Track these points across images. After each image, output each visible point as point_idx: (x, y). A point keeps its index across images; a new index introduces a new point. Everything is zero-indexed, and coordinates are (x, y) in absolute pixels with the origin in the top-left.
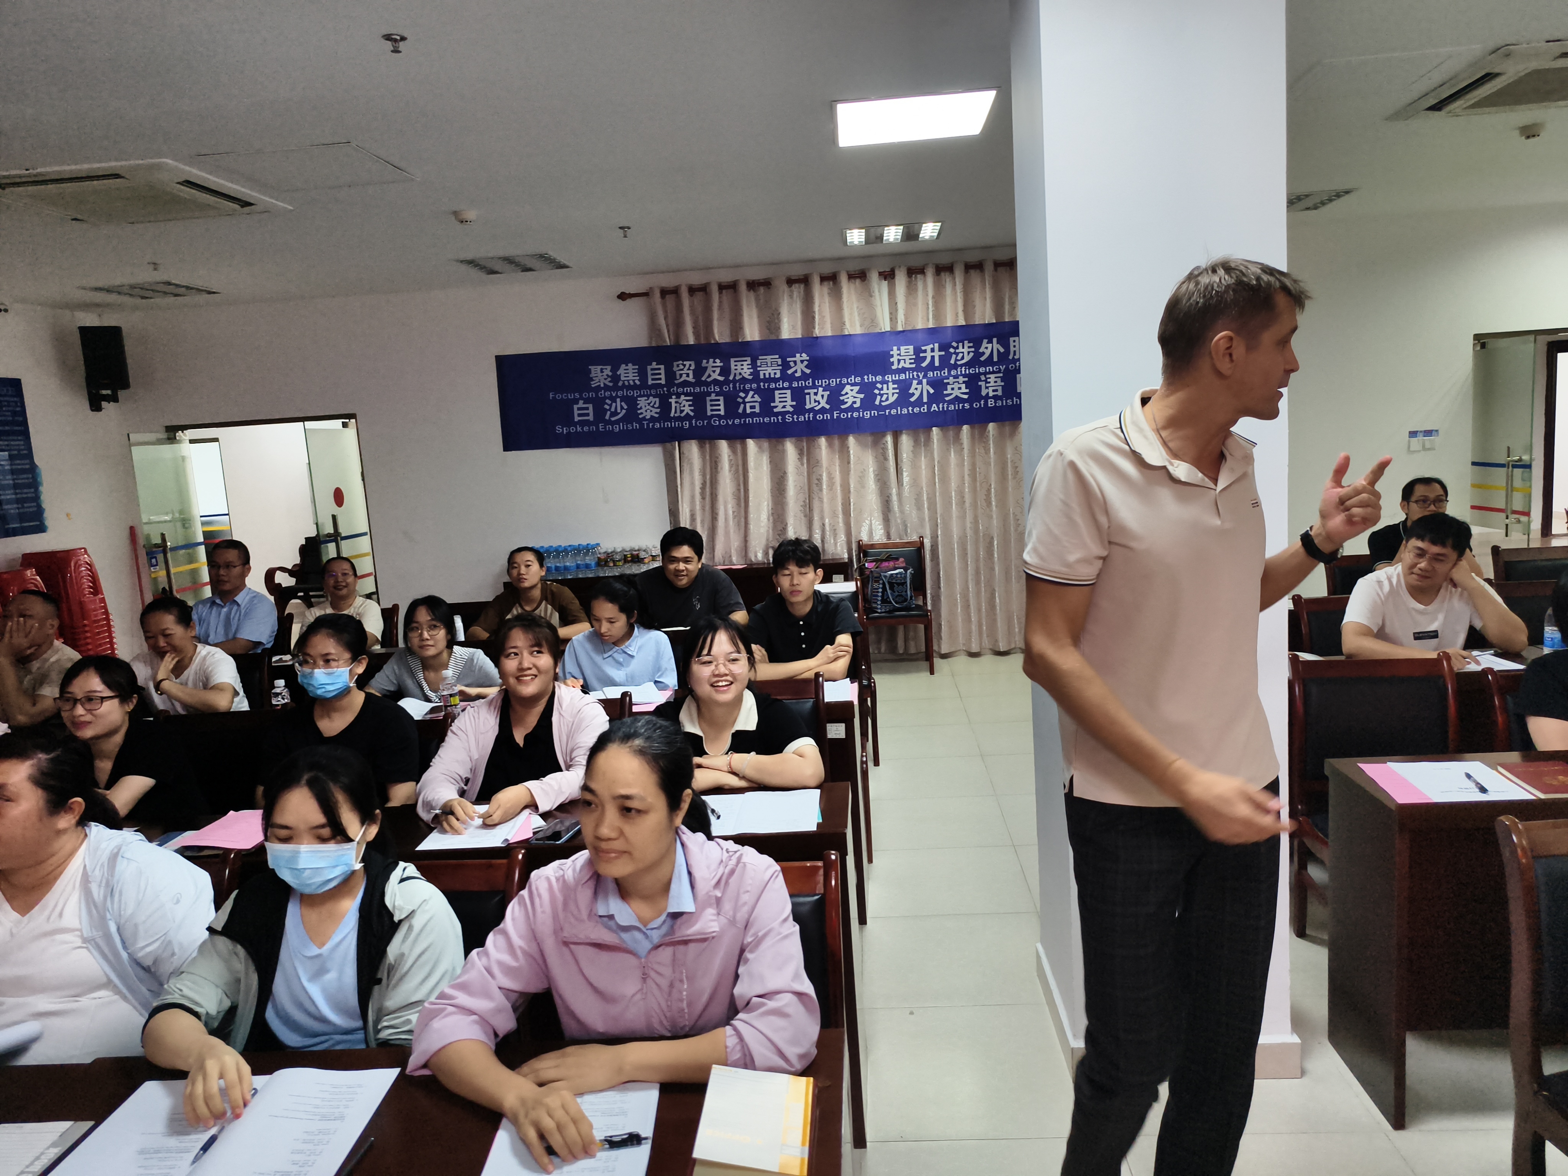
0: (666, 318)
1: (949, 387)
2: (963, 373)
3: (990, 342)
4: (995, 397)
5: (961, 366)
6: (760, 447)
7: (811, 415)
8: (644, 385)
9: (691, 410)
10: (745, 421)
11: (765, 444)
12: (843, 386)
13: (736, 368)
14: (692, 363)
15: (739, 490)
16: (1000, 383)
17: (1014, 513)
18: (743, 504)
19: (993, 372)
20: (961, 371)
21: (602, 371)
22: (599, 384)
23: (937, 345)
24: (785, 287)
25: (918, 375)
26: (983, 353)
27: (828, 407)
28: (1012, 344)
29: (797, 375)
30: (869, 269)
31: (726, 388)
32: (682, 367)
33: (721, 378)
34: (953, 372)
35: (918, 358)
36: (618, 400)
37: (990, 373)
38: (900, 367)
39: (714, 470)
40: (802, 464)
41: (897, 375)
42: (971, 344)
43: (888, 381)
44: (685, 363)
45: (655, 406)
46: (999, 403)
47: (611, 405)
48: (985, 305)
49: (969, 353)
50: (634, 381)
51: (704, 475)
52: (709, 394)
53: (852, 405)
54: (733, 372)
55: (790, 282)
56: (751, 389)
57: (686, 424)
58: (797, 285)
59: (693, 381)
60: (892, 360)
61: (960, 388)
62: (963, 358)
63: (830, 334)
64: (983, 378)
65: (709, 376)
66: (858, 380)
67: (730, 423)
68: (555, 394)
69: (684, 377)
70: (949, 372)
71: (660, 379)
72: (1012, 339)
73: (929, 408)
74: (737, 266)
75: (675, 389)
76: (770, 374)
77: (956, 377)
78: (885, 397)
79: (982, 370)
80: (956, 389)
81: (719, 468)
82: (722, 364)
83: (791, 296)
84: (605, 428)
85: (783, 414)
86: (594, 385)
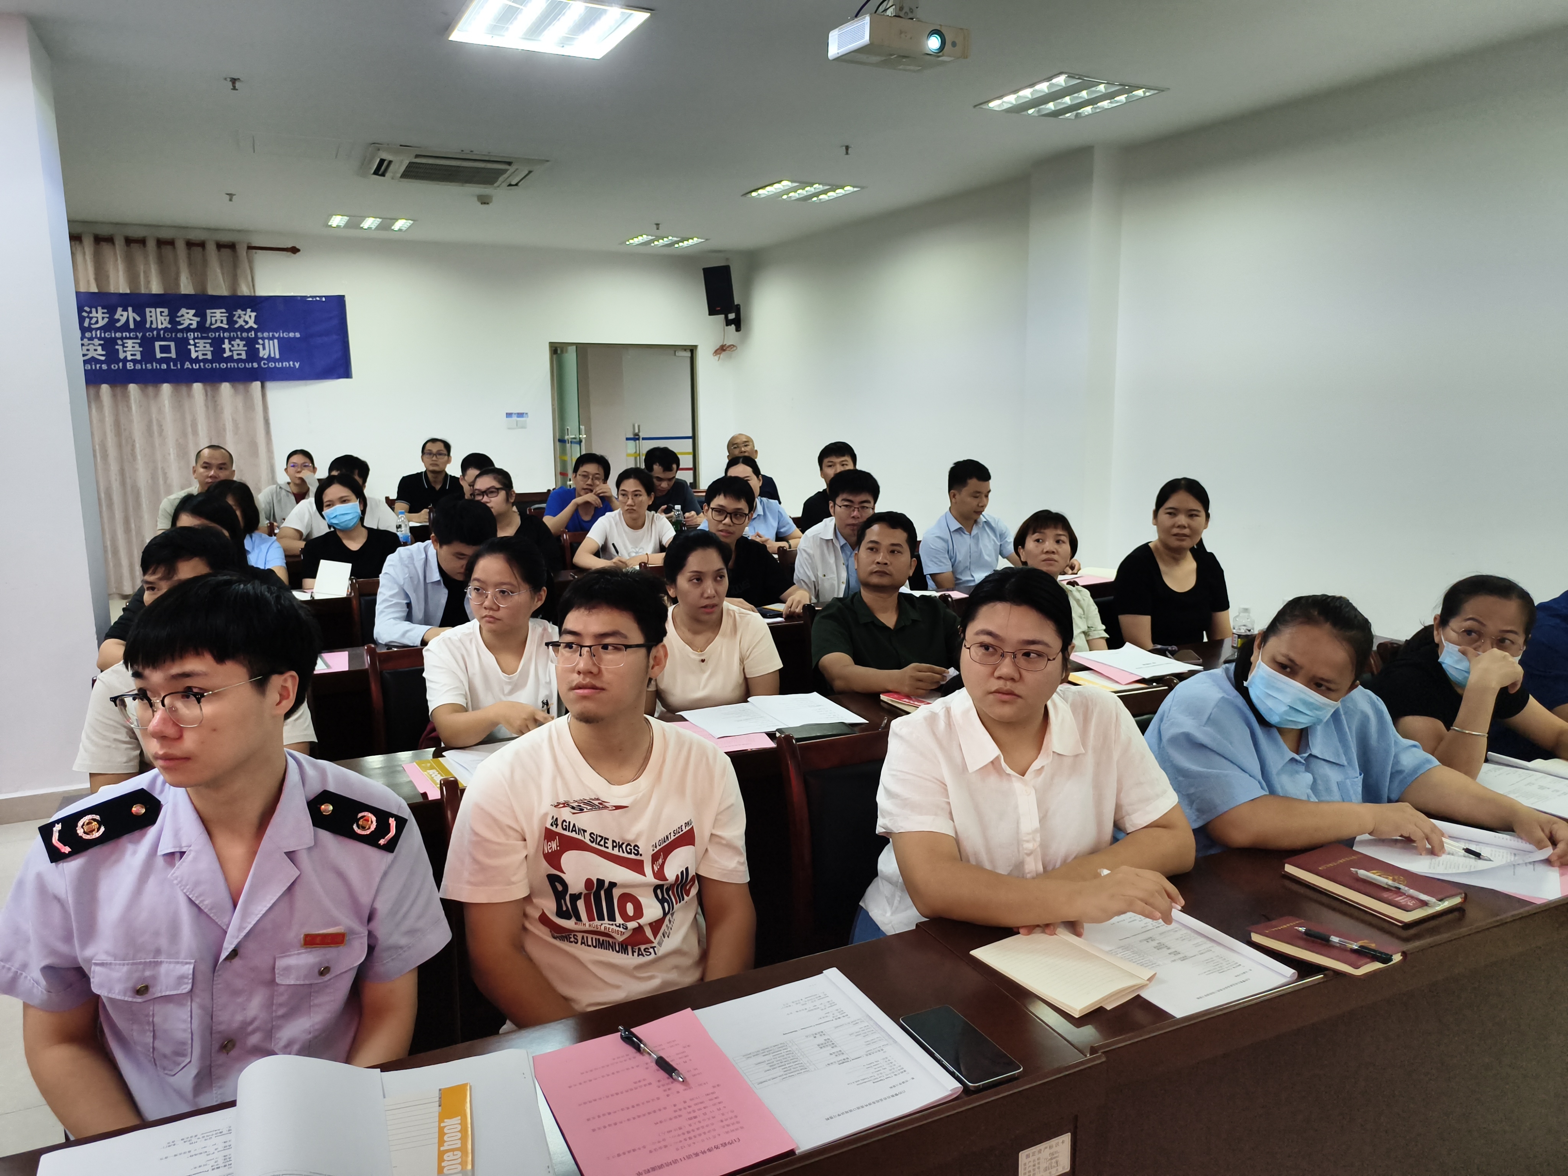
2: (98, 336)
3: (125, 310)
4: (134, 361)
5: (97, 329)
16: (137, 347)
19: (130, 338)
20: (96, 335)
26: (119, 320)
28: (148, 314)
37: (126, 338)
42: (106, 311)
46: (139, 367)
48: (119, 276)
49: (103, 318)
62: (97, 322)
64: (120, 342)
72: (148, 310)
79: (118, 335)
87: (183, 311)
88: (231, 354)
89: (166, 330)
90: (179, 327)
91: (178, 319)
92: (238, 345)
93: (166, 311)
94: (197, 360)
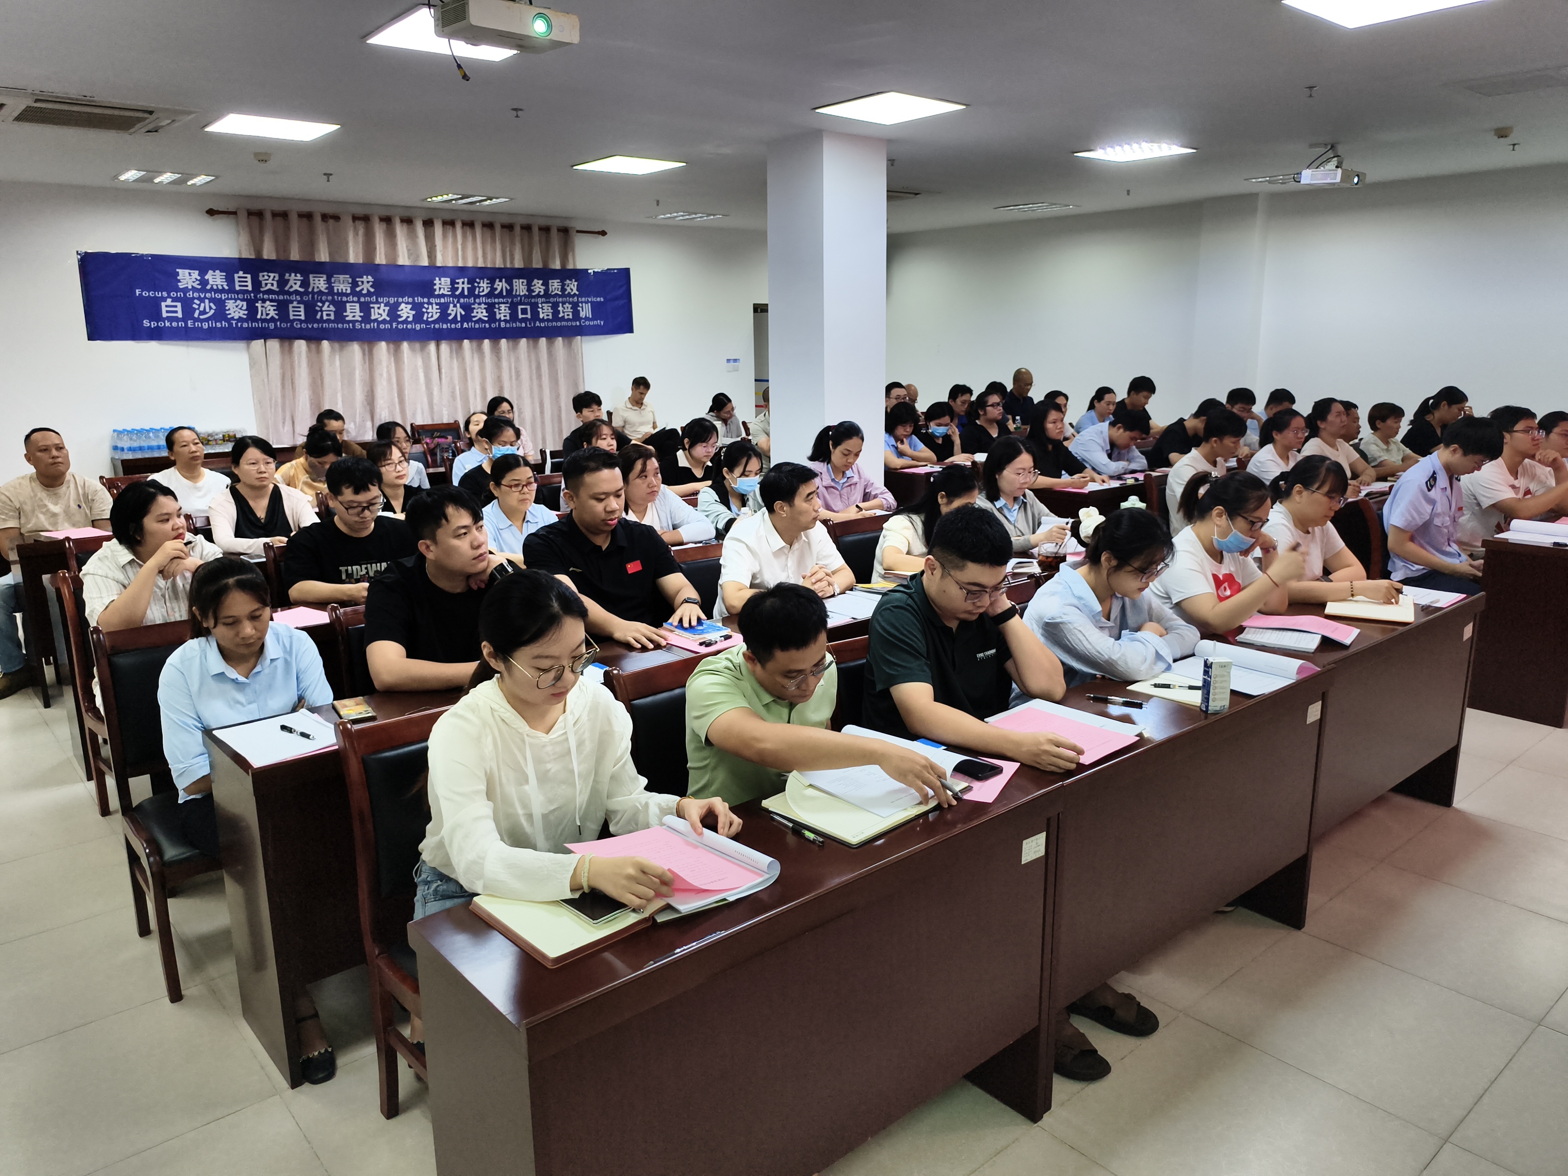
0: (251, 235)
1: (475, 311)
3: (501, 281)
5: (483, 296)
7: (376, 324)
8: (231, 290)
9: (275, 314)
11: (335, 345)
12: (399, 304)
13: (314, 282)
14: (276, 275)
15: (316, 382)
16: (508, 311)
18: (319, 394)
19: (504, 303)
20: (482, 300)
21: (189, 275)
22: (186, 285)
23: (466, 280)
24: (350, 221)
25: (453, 300)
26: (496, 289)
27: (388, 319)
28: (514, 284)
29: (364, 292)
30: (413, 217)
31: (306, 298)
32: (266, 277)
33: (302, 290)
35: (453, 289)
36: (207, 301)
37: (501, 303)
38: (441, 293)
39: (294, 365)
40: (365, 363)
41: (439, 299)
42: (489, 282)
43: (434, 303)
44: (270, 274)
45: (243, 308)
46: (508, 325)
47: (199, 305)
48: (495, 254)
49: (487, 287)
50: (222, 285)
51: (285, 369)
52: (292, 302)
53: (406, 320)
54: (311, 285)
55: (355, 219)
56: (327, 300)
57: (271, 325)
58: (361, 222)
59: (277, 290)
62: (483, 291)
63: (387, 263)
64: (497, 306)
65: (291, 287)
66: (410, 300)
67: (310, 327)
68: (142, 292)
69: (269, 286)
70: (475, 300)
71: (247, 286)
72: (514, 281)
74: (315, 201)
75: (261, 295)
76: (342, 289)
79: (496, 300)
80: (480, 312)
81: (299, 363)
82: (302, 278)
83: (355, 230)
84: (194, 325)
85: (354, 322)
86: (181, 285)
87: (535, 281)
88: (563, 314)
89: (525, 296)
90: (534, 294)
91: (532, 288)
92: (568, 308)
93: (525, 281)
94: (543, 320)
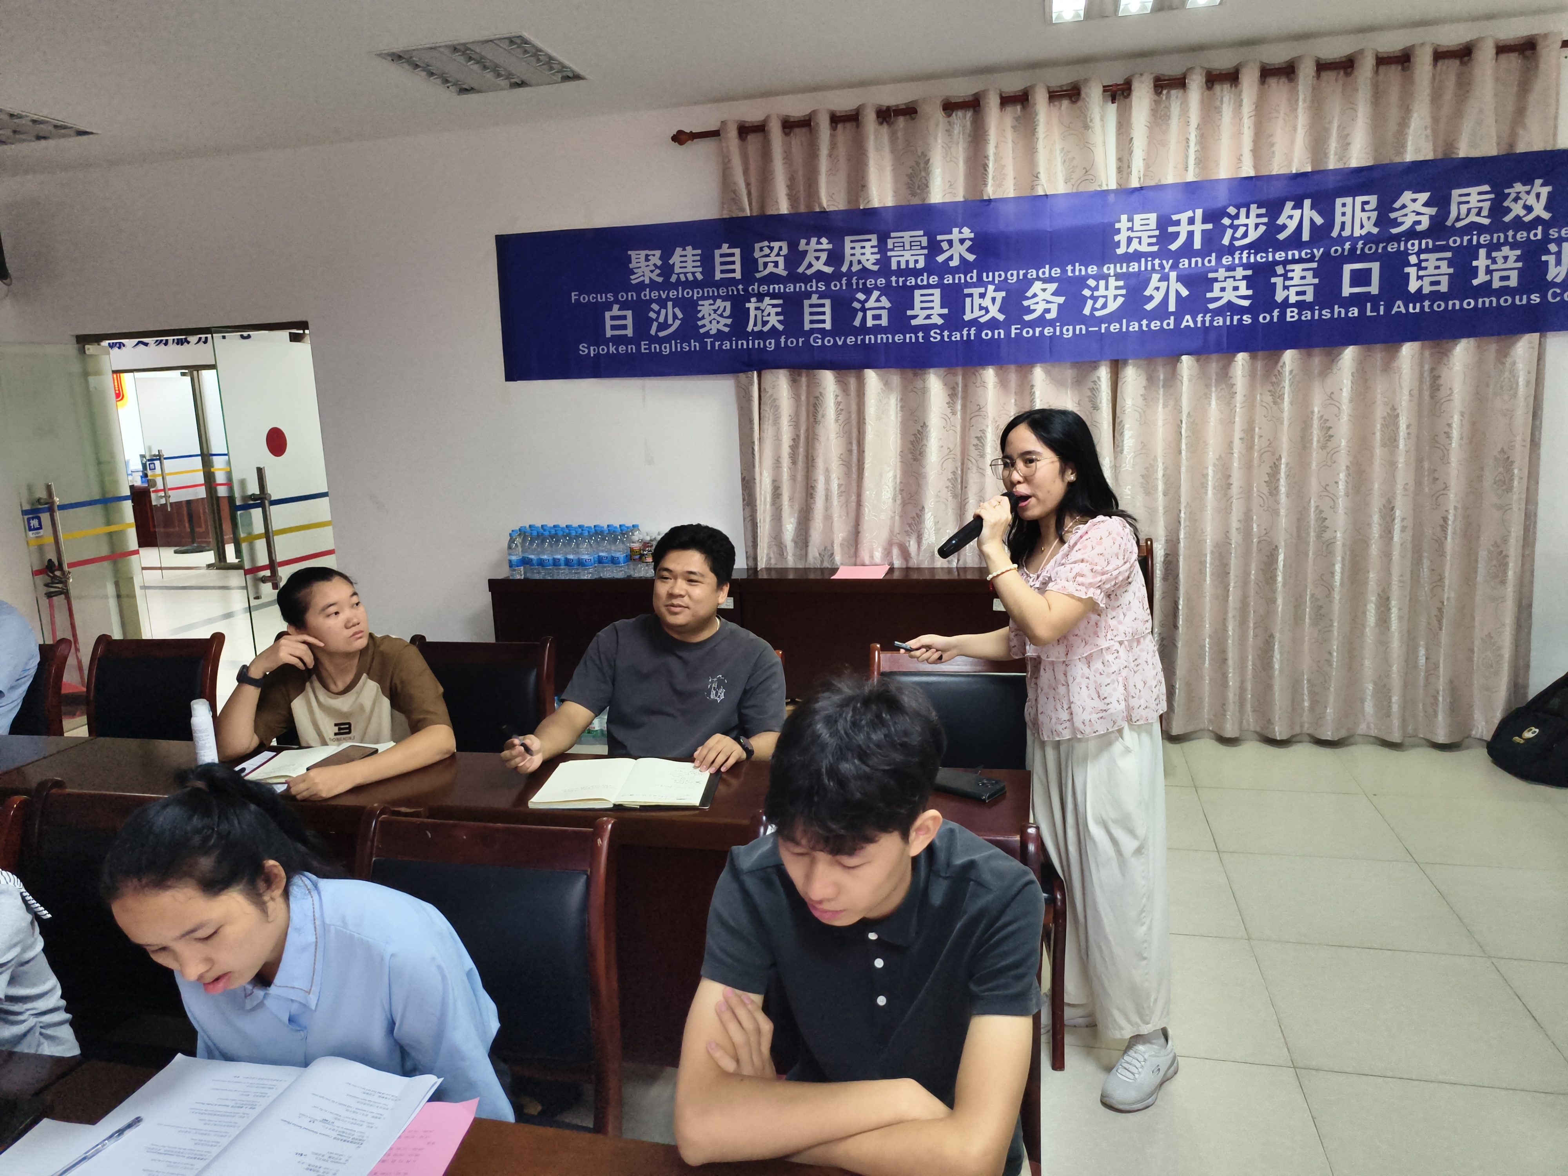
0: (746, 172)
1: (1217, 286)
2: (1245, 261)
3: (1299, 205)
4: (1301, 306)
5: (1242, 248)
6: (886, 384)
7: (973, 332)
8: (708, 281)
9: (779, 321)
10: (863, 340)
11: (895, 377)
12: (1029, 283)
13: (853, 252)
14: (784, 245)
15: (850, 451)
16: (1311, 279)
17: (1317, 507)
18: (854, 476)
19: (1301, 261)
20: (1241, 258)
21: (647, 260)
22: (642, 279)
23: (1199, 213)
24: (940, 114)
25: (1162, 266)
26: (1284, 227)
27: (1001, 317)
28: (1339, 209)
29: (952, 264)
30: (1086, 81)
31: (835, 286)
32: (767, 251)
33: (828, 270)
34: (1226, 260)
35: (1164, 236)
36: (670, 304)
37: (1294, 261)
38: (1131, 250)
39: (812, 420)
40: (954, 413)
41: (1125, 265)
42: (1263, 211)
43: (1109, 275)
44: (772, 244)
45: (725, 314)
46: (1307, 315)
47: (658, 313)
48: (1293, 142)
49: (1257, 226)
50: (693, 273)
51: (796, 425)
52: (808, 295)
53: (1042, 316)
54: (848, 258)
55: (949, 107)
56: (876, 288)
57: (770, 343)
58: (960, 113)
59: (784, 273)
60: (1117, 238)
61: (1236, 289)
62: (1245, 235)
63: (1011, 193)
64: (1280, 270)
65: (810, 265)
66: (1056, 272)
67: (840, 343)
68: (579, 295)
69: (770, 268)
70: (1219, 259)
71: (733, 271)
72: (1339, 201)
73: (1178, 321)
74: (863, 84)
75: (756, 287)
76: (907, 262)
77: (1231, 268)
78: (1101, 301)
79: (1280, 256)
80: (1229, 289)
81: (819, 416)
82: (830, 246)
83: (949, 132)
84: (650, 349)
85: (926, 329)
86: (635, 280)
87: (1407, 197)
88: (1488, 278)
89: (1369, 238)
90: (1396, 230)
91: (1393, 215)
92: (1506, 258)
93: (1373, 199)
94: (1419, 296)
